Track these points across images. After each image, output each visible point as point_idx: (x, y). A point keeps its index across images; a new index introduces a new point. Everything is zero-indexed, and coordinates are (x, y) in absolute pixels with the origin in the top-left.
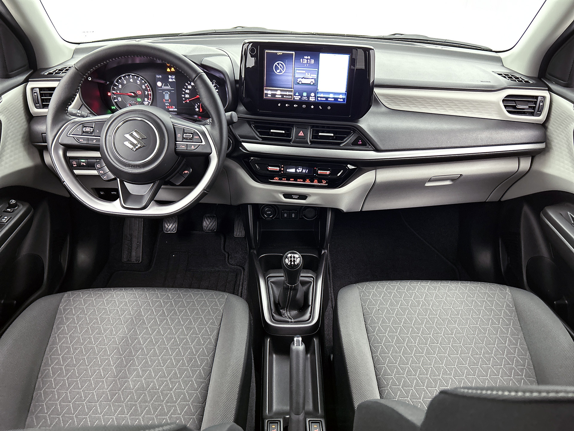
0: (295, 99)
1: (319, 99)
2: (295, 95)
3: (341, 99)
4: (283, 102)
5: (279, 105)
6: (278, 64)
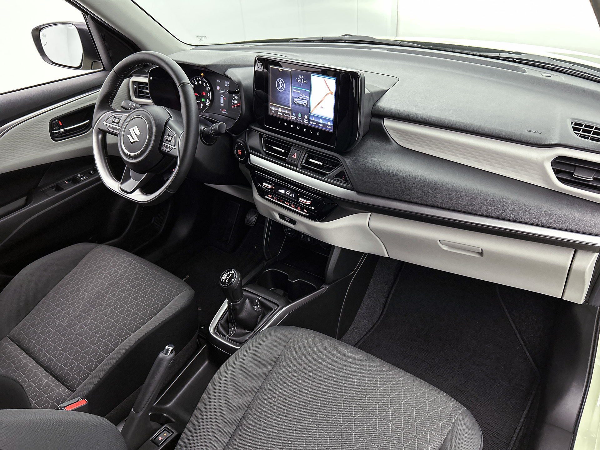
0: (293, 118)
1: (311, 122)
2: (292, 115)
3: (329, 126)
4: (283, 120)
5: (280, 122)
6: (279, 80)
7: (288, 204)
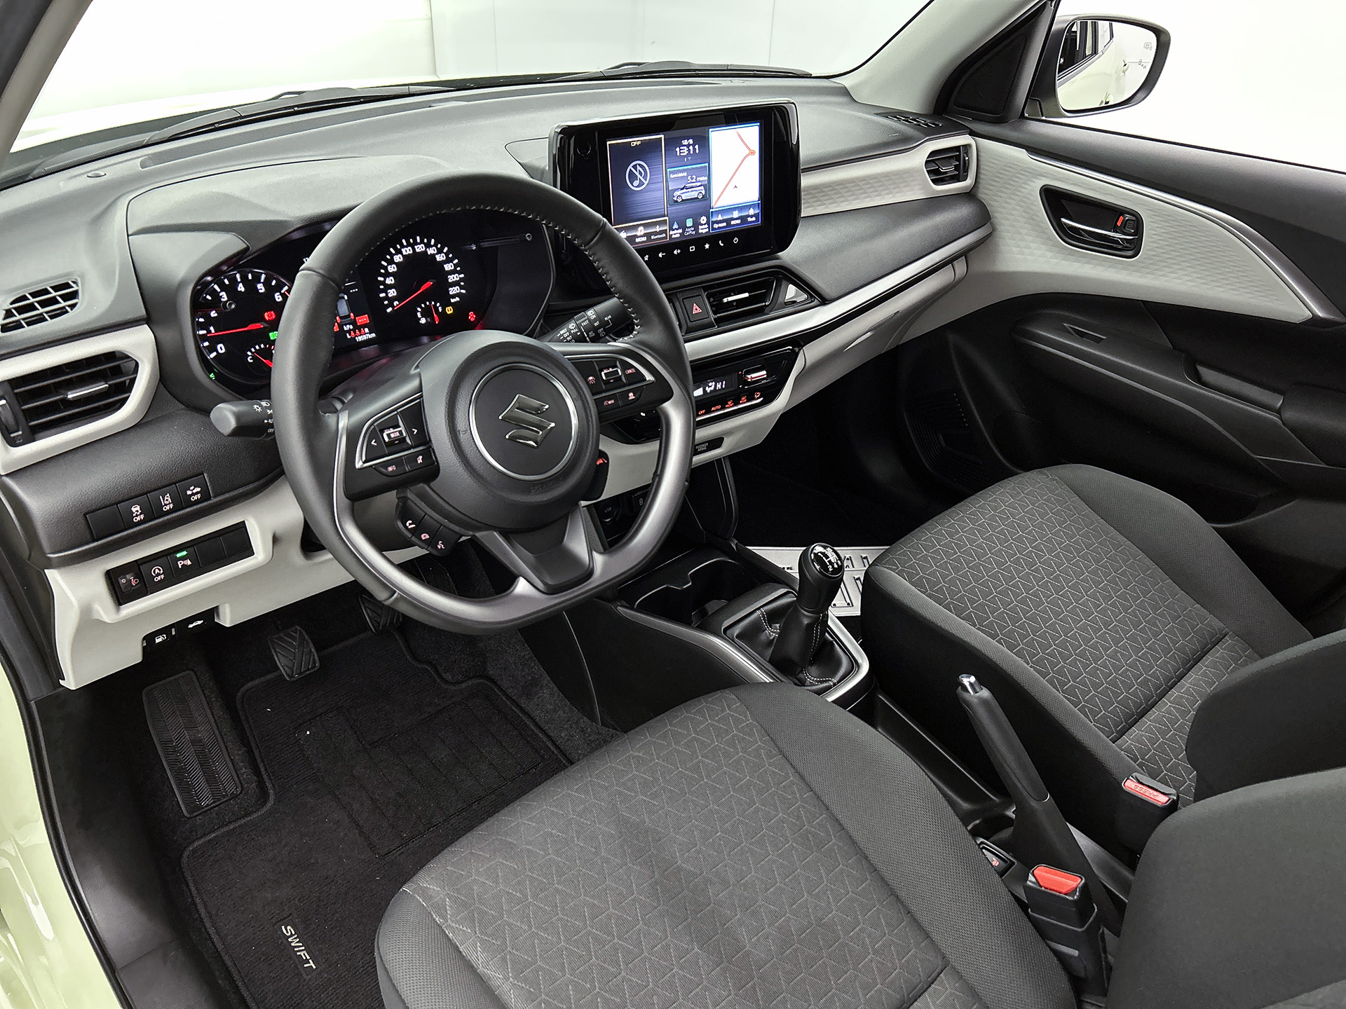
0: (673, 236)
1: (716, 226)
3: (752, 216)
6: (635, 167)
7: (719, 407)
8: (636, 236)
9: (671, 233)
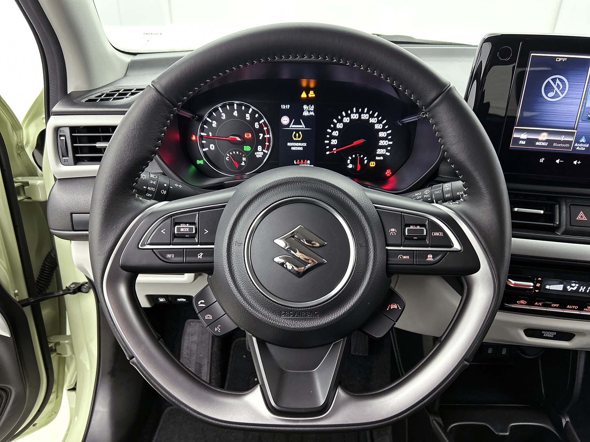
0: (578, 148)
2: (577, 141)
4: (550, 155)
5: (542, 160)
6: (554, 80)
7: (577, 307)
8: (537, 140)
9: (576, 145)
